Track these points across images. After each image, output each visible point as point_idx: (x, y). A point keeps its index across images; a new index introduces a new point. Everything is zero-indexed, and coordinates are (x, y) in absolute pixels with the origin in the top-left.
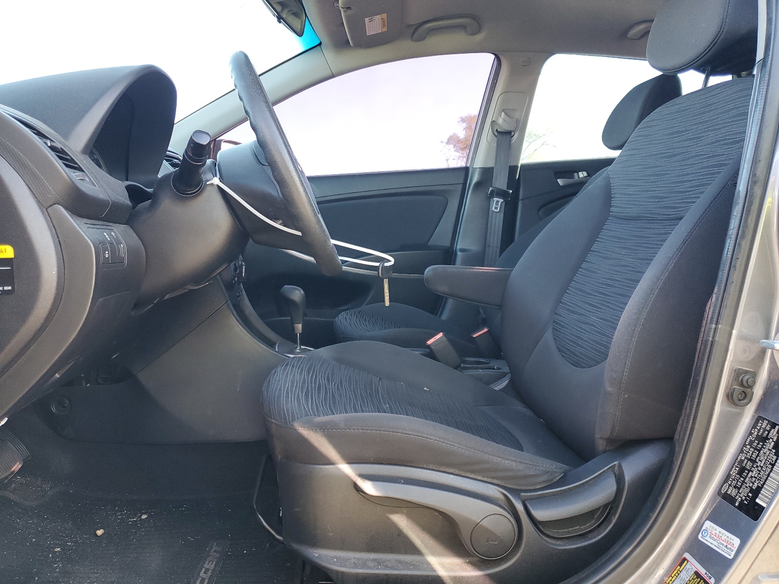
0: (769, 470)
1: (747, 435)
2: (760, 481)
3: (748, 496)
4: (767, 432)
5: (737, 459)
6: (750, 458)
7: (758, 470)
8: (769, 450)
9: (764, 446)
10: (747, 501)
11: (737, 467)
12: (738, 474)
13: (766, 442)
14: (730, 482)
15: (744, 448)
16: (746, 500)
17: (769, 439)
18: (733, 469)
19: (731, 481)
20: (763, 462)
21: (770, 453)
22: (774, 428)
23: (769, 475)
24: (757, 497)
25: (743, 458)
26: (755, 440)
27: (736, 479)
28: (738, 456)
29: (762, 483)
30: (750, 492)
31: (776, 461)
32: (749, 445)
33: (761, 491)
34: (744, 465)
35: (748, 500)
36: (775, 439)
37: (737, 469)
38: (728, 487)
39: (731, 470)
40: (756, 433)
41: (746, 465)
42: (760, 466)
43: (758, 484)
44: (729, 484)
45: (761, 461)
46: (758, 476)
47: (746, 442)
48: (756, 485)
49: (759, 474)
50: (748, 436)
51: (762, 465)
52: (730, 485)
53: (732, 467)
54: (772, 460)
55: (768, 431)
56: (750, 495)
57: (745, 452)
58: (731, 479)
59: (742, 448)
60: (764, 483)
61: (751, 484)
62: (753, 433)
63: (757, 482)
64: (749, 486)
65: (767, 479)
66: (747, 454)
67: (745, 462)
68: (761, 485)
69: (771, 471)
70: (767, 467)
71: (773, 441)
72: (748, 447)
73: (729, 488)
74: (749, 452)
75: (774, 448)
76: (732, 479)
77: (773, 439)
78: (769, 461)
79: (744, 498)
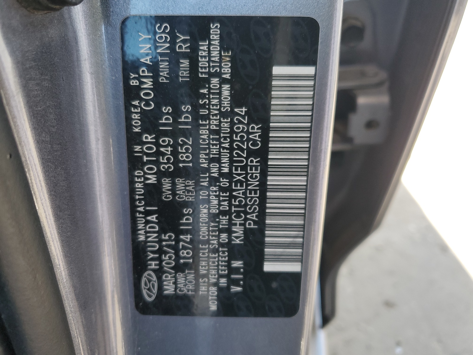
0: (257, 173)
1: (122, 102)
2: (246, 213)
3: (232, 270)
4: (185, 63)
5: (132, 191)
6: (177, 168)
7: (222, 189)
8: (223, 115)
9: (204, 112)
10: (238, 285)
11: (147, 213)
12: (163, 230)
13: (203, 96)
14: (153, 265)
15: (138, 148)
16: (232, 282)
17: (207, 81)
18: (141, 226)
19: (152, 259)
20: (225, 160)
21: (232, 124)
22: (206, 35)
23: (263, 186)
24: (260, 258)
25: (152, 179)
26: (158, 106)
27: (169, 246)
28: (132, 183)
29: (254, 217)
30: (232, 257)
31: (265, 138)
32: (146, 130)
33: (267, 239)
34: (167, 196)
35: (239, 280)
36: (227, 71)
37: (153, 218)
38: (154, 278)
39: (134, 231)
40: (148, 84)
41: (174, 194)
42: (221, 175)
43: (244, 225)
44: (154, 271)
45: (218, 160)
46: (230, 205)
47: (129, 126)
48: (239, 231)
49: (231, 197)
50: (128, 106)
51: (226, 170)
52: (159, 272)
53: (134, 221)
54: (248, 140)
55: (185, 55)
56: (237, 264)
57: (145, 159)
58: (152, 256)
59: (130, 151)
60: (262, 214)
61: (224, 236)
62: (139, 88)
63: (238, 221)
64: (221, 245)
65: (263, 199)
66: (157, 163)
67: (167, 185)
68: (255, 222)
69: (264, 174)
70: (244, 168)
71: (224, 81)
72: (148, 138)
73: (159, 279)
74: (159, 153)
75: (236, 101)
76: (153, 252)
77: (218, 75)
78: (242, 150)
79: (223, 281)
